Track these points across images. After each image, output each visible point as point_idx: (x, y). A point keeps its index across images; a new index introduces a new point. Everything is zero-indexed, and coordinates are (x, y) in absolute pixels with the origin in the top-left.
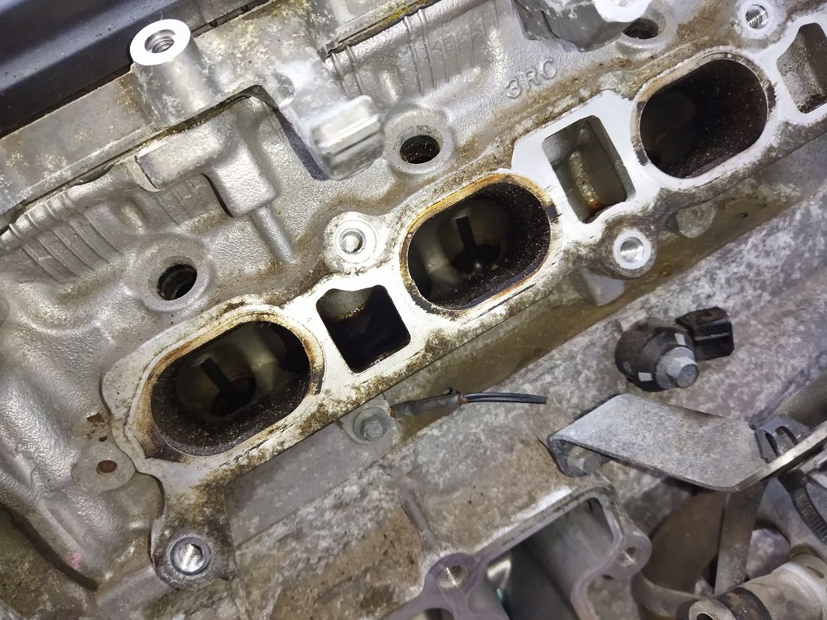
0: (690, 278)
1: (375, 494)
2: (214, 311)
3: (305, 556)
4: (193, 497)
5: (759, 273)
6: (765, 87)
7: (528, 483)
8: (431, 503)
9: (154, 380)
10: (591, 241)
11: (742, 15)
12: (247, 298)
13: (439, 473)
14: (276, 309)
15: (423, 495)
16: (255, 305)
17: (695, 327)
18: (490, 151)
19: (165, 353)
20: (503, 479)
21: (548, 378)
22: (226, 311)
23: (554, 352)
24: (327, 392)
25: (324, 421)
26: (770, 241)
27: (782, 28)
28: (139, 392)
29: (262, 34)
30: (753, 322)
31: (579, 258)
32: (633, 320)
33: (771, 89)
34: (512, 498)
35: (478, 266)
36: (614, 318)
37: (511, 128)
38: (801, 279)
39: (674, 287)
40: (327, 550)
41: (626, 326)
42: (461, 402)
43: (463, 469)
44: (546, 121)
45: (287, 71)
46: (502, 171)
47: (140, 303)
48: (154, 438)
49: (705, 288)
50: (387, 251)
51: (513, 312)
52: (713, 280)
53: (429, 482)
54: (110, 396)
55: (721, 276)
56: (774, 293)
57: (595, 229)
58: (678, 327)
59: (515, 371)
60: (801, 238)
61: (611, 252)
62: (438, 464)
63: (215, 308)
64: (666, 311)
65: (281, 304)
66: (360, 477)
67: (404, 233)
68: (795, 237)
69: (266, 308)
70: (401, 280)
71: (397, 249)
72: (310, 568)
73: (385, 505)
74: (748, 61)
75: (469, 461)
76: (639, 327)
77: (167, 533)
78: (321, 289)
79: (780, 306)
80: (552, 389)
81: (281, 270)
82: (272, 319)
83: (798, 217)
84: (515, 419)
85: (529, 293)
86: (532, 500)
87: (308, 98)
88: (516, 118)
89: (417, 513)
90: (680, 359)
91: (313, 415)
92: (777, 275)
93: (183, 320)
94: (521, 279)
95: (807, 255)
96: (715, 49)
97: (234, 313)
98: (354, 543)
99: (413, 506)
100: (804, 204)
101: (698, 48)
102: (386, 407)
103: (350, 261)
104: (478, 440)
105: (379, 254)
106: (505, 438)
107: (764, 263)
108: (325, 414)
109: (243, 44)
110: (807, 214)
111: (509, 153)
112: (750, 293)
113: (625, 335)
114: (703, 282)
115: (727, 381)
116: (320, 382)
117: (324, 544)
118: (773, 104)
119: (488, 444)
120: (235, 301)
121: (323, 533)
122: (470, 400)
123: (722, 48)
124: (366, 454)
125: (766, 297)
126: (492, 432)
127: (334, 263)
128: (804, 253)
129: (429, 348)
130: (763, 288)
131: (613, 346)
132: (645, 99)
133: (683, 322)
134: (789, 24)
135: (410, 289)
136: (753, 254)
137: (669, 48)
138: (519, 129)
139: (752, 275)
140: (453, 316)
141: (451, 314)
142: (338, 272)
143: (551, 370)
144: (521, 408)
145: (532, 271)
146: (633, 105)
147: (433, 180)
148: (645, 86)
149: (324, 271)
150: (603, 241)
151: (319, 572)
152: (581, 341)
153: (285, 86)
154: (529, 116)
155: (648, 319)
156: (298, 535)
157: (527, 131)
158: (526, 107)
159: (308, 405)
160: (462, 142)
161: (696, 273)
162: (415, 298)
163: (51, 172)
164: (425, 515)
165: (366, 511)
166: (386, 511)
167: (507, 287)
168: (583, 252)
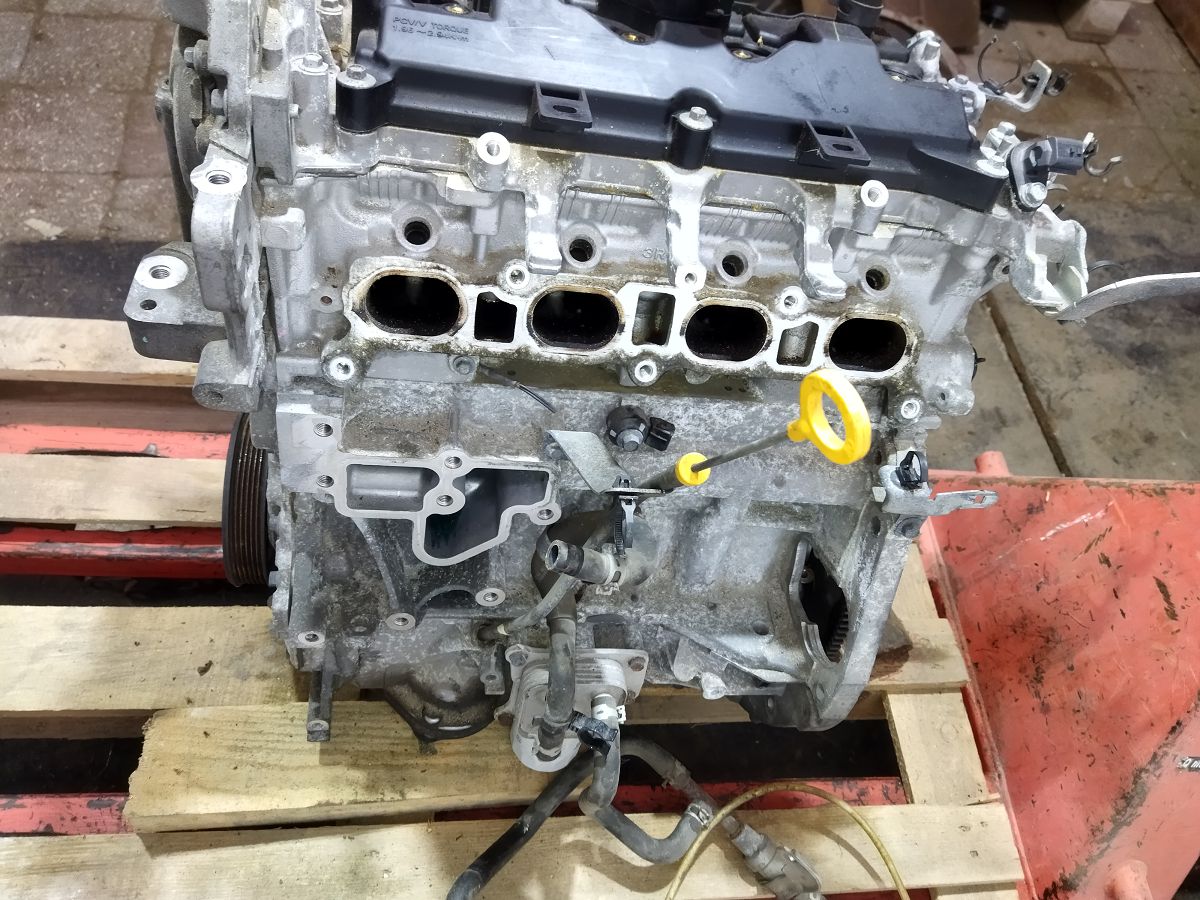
0: (673, 402)
1: (438, 398)
2: (429, 264)
3: (382, 403)
4: (360, 343)
5: (713, 423)
6: (768, 338)
7: (521, 445)
8: (465, 422)
9: (379, 277)
10: (630, 355)
11: (784, 296)
12: (448, 269)
13: (479, 410)
14: (459, 284)
15: (463, 415)
16: (449, 274)
17: (654, 427)
18: (613, 278)
19: (392, 268)
20: (509, 435)
21: (568, 402)
22: (434, 268)
23: (580, 391)
24: (456, 338)
25: (446, 350)
26: (730, 411)
27: (800, 315)
28: (368, 278)
29: (540, 172)
30: (694, 445)
31: (619, 358)
32: (629, 403)
33: (770, 342)
34: (507, 447)
35: (579, 311)
36: (621, 395)
37: (631, 275)
38: (736, 442)
39: (662, 401)
40: (394, 408)
41: (624, 403)
42: (515, 386)
43: (493, 417)
44: (650, 283)
45: (540, 198)
46: (612, 292)
47: (393, 233)
48: (361, 304)
49: (679, 411)
50: (531, 293)
51: (569, 362)
52: (686, 410)
53: (470, 412)
54: (353, 271)
55: (692, 411)
56: (715, 438)
57: (636, 350)
58: (647, 421)
59: (553, 388)
60: (749, 421)
61: (635, 366)
62: (481, 406)
63: (430, 263)
64: (651, 410)
65: (462, 283)
66: (439, 385)
67: (544, 289)
68: (745, 419)
69: (454, 279)
70: (527, 311)
71: (536, 295)
72: (378, 411)
73: (439, 407)
74: (769, 320)
75: (498, 415)
76: (629, 409)
77: (339, 351)
78: (486, 289)
79: (714, 447)
80: (566, 409)
81: (472, 262)
82: (453, 287)
83: (753, 409)
84: (537, 411)
85: (583, 358)
86: (518, 454)
87: (540, 222)
88: (637, 270)
89: (455, 422)
90: (634, 436)
91: (442, 345)
92: (723, 431)
93: (410, 257)
94: (584, 349)
95: (747, 432)
96: (758, 304)
97: (438, 271)
98: (409, 414)
99: (455, 417)
100: (761, 405)
101: (749, 297)
102: (477, 361)
103: (510, 285)
104: (511, 409)
105: (525, 291)
106: (525, 416)
107: (719, 419)
108: (448, 347)
109: (529, 170)
110: (760, 411)
111: (621, 285)
112: (702, 430)
113: (620, 407)
114: (680, 408)
115: (655, 464)
116: (456, 332)
117: (394, 404)
118: (765, 349)
119: (514, 413)
120: (442, 266)
121: (398, 399)
122: (521, 388)
123: (761, 306)
124: (450, 377)
125: (710, 437)
126: (521, 409)
127: (501, 281)
128: (745, 429)
129: (518, 351)
130: (711, 432)
131: (612, 408)
132: (705, 305)
133: (653, 420)
134: (804, 316)
135: (529, 317)
136: (716, 411)
137: (736, 288)
138: (634, 278)
139: (708, 422)
140: (540, 345)
141: (540, 343)
142: (500, 286)
143: (572, 399)
144: (541, 407)
145: (592, 349)
146: (697, 303)
147: (576, 273)
148: (709, 299)
149: (493, 281)
150: (635, 358)
151: (382, 417)
152: (596, 395)
153: (534, 204)
154: (643, 274)
155: (638, 407)
156: (385, 392)
157: (637, 281)
158: (649, 267)
159: (443, 338)
160: (605, 261)
161: (678, 401)
162: (528, 323)
163: (401, 155)
164: (458, 425)
165: (428, 403)
166: (438, 410)
167: (575, 348)
168: (623, 356)
